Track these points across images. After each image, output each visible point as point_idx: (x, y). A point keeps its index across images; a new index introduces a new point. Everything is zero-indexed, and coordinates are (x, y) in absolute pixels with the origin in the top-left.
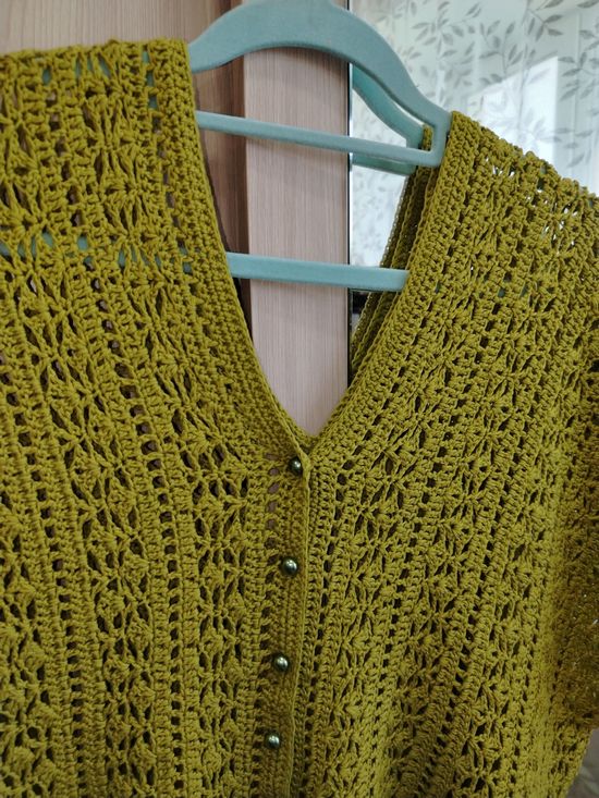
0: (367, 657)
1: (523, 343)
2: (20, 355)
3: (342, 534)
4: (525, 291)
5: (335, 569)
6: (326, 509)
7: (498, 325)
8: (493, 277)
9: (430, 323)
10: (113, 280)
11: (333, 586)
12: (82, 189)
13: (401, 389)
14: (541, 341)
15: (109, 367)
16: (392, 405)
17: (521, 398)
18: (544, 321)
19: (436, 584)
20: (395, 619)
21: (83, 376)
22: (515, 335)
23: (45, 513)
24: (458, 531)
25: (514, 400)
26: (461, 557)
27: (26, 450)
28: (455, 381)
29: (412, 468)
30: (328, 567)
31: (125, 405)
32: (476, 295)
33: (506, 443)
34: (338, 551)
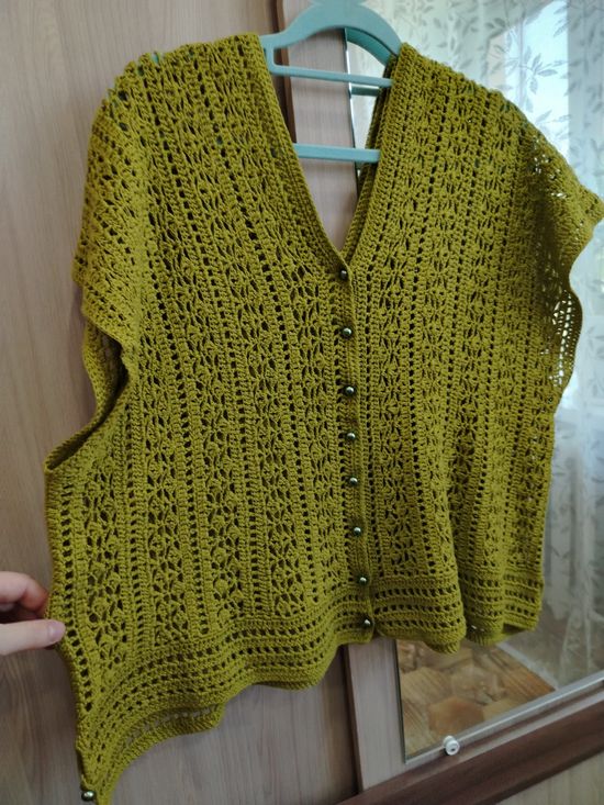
0: (398, 379)
1: (454, 176)
2: (200, 215)
3: (372, 310)
4: (450, 145)
5: (372, 331)
6: (362, 297)
7: (439, 168)
8: (430, 141)
9: (399, 174)
10: (240, 174)
11: (371, 341)
12: (220, 125)
13: (390, 216)
14: (465, 171)
15: (242, 221)
16: (387, 227)
17: (459, 208)
18: (465, 159)
19: (431, 328)
20: (411, 354)
21: (230, 226)
22: (449, 172)
23: (220, 304)
24: (437, 295)
25: (456, 210)
26: (442, 308)
27: (208, 267)
28: (419, 207)
29: (405, 264)
30: (367, 331)
31: (253, 244)
32: (422, 154)
33: (455, 236)
34: (371, 320)
